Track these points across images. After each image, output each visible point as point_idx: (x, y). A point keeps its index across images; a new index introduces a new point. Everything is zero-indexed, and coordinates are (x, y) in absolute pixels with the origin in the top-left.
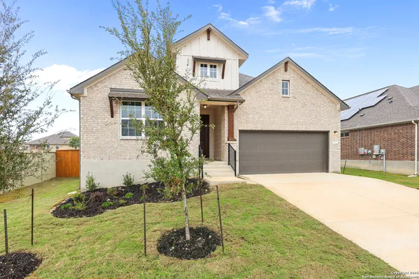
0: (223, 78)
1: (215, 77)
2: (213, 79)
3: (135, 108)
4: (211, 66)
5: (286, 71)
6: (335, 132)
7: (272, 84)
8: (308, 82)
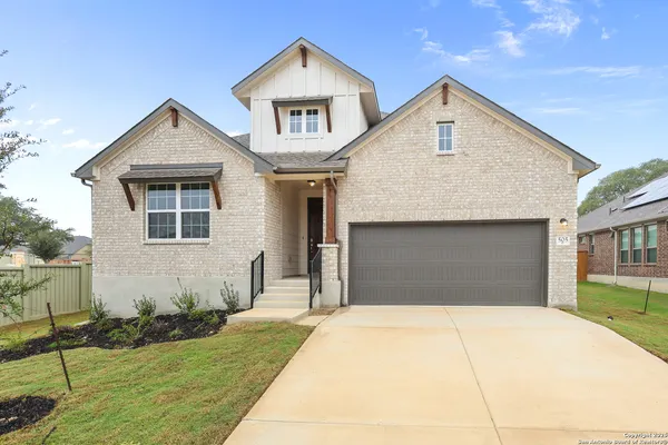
0: (330, 130)
1: (316, 130)
2: (312, 134)
3: (166, 194)
4: (309, 112)
5: (445, 103)
6: (562, 221)
7: (417, 132)
8: (495, 121)
